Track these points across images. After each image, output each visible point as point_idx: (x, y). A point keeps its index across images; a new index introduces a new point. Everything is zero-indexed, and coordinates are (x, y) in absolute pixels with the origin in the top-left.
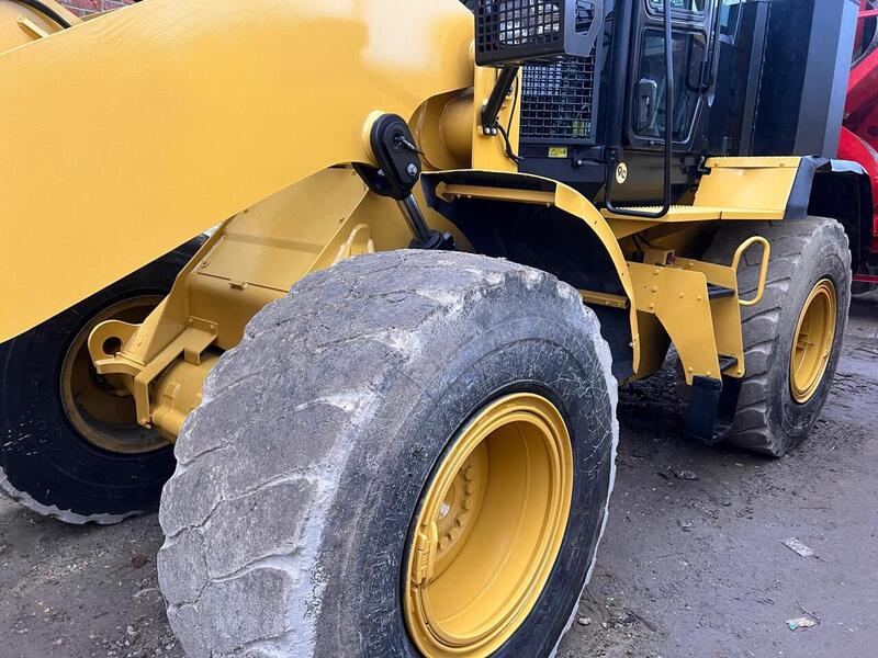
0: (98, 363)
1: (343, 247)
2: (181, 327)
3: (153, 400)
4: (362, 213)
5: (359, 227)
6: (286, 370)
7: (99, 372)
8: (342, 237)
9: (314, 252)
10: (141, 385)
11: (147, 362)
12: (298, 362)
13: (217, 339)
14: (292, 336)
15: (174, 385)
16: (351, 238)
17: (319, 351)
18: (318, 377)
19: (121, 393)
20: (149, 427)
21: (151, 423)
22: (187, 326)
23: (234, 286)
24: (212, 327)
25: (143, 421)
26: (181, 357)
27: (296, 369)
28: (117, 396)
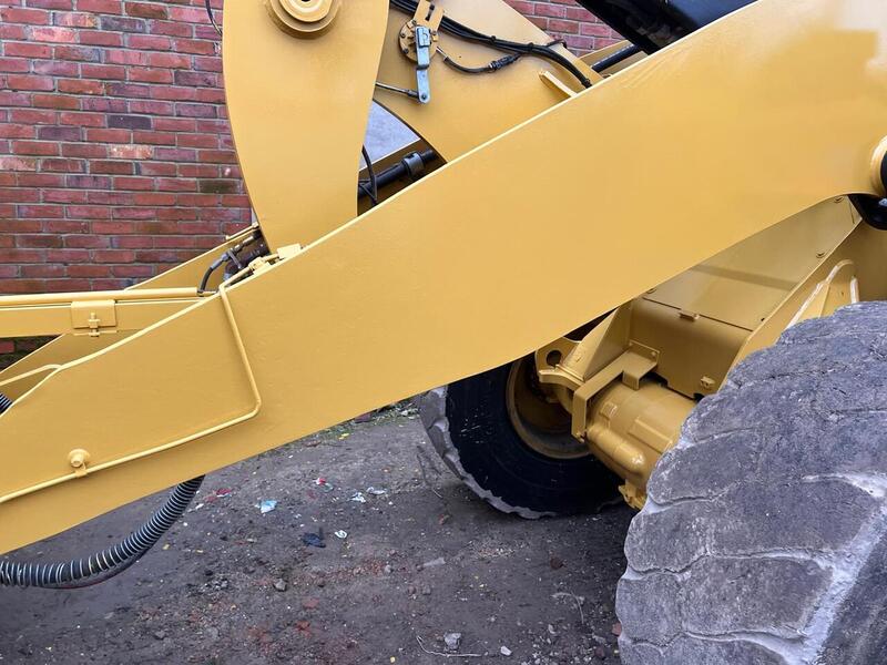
0: (542, 372)
1: (819, 287)
2: (620, 349)
3: (590, 418)
4: (846, 249)
5: (842, 263)
6: (790, 432)
7: (541, 380)
8: (821, 275)
9: (783, 288)
10: (580, 399)
11: (585, 380)
12: (806, 427)
13: (656, 367)
14: (794, 393)
15: (610, 405)
16: (831, 275)
17: (833, 417)
18: (834, 449)
19: (551, 401)
20: (582, 440)
21: (585, 437)
22: (626, 349)
23: (683, 317)
24: (654, 354)
25: (577, 434)
26: (619, 379)
27: (803, 434)
28: (547, 403)
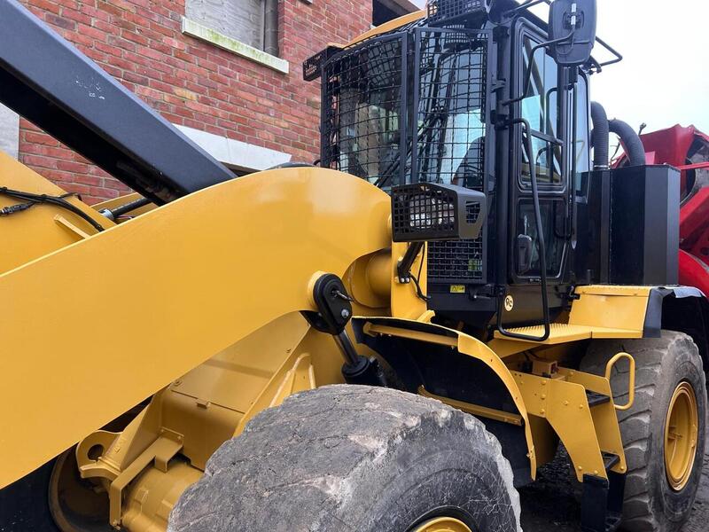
0: (83, 468)
1: (289, 373)
2: (154, 436)
3: (125, 504)
4: (305, 345)
5: (302, 356)
6: (239, 511)
7: (83, 476)
8: (289, 365)
9: (266, 377)
10: (116, 490)
11: (123, 468)
12: (249, 504)
13: (182, 449)
14: (245, 477)
15: (143, 491)
16: (295, 366)
17: (266, 494)
18: (265, 521)
19: (98, 490)
20: (119, 528)
21: (121, 525)
22: (159, 435)
23: (199, 405)
24: (179, 438)
25: (114, 522)
26: (152, 464)
27: (247, 512)
28: (94, 492)
